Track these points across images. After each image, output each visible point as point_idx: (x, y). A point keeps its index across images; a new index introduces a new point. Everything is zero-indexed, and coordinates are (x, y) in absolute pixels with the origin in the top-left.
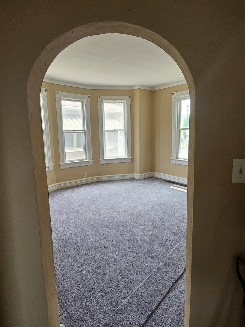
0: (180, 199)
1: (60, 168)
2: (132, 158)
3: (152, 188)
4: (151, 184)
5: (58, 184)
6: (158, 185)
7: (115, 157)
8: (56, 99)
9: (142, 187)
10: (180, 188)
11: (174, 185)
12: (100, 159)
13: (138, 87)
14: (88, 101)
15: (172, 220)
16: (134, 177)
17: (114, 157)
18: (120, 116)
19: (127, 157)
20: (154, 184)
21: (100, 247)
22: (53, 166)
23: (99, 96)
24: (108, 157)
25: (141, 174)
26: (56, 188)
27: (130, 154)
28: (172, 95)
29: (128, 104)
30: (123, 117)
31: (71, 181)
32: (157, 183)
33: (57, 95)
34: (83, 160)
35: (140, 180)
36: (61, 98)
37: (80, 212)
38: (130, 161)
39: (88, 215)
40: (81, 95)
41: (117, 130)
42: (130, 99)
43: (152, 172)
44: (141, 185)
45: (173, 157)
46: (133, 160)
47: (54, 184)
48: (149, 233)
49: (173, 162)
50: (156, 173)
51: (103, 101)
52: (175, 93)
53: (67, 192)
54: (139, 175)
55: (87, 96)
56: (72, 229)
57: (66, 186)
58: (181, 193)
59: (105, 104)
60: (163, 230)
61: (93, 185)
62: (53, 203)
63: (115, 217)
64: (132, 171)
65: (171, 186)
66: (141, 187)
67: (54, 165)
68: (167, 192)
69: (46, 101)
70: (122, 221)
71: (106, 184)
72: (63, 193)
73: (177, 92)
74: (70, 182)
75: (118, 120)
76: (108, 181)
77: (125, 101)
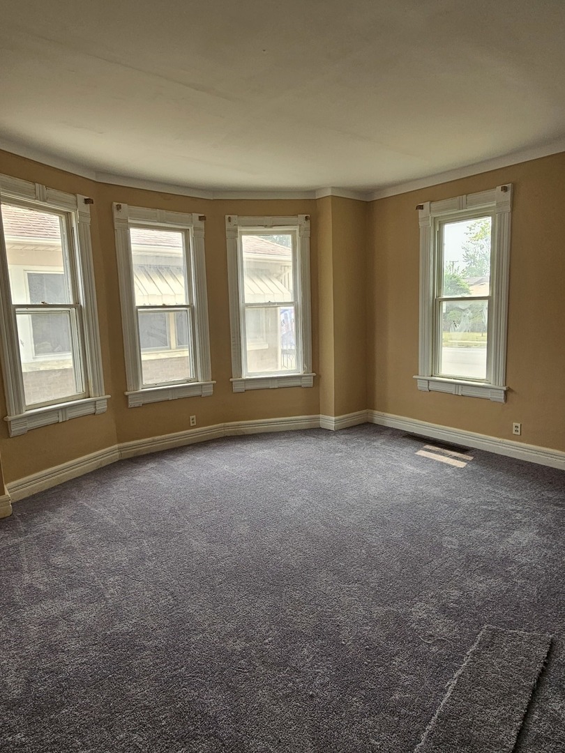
0: (450, 491)
1: (127, 403)
2: (314, 374)
3: (370, 457)
4: (367, 444)
5: (121, 445)
6: (383, 446)
7: (271, 373)
8: (115, 223)
9: (343, 454)
10: (443, 454)
11: (428, 447)
12: (231, 380)
13: (329, 193)
14: (200, 229)
15: (436, 562)
16: (319, 423)
17: (267, 373)
18: (283, 268)
19: (301, 373)
20: (375, 444)
21: (225, 665)
22: (107, 399)
23: (227, 216)
24: (254, 374)
25: (337, 418)
26: (116, 456)
27: (310, 364)
28: (420, 211)
29: (302, 237)
30: (290, 271)
31: (156, 438)
32: (382, 441)
33: (116, 215)
34: (188, 382)
35: (338, 431)
36: (129, 221)
37: (173, 535)
38: (310, 383)
39: (197, 543)
40: (180, 214)
41: (275, 303)
42: (307, 225)
43: (364, 411)
44: (340, 446)
45: (423, 374)
46: (317, 379)
47: (112, 447)
48: (373, 609)
49: (422, 385)
50: (376, 412)
51: (239, 230)
52: (426, 205)
53: (144, 468)
54: (333, 418)
55: (196, 216)
56: (146, 593)
57: (144, 449)
58: (449, 471)
59: (243, 236)
60: (416, 599)
61: (214, 448)
62: (104, 505)
63: (273, 552)
64: (315, 407)
65: (419, 449)
66: (339, 454)
67: (109, 396)
68: (412, 468)
69: (89, 228)
70: (293, 563)
71: (249, 445)
72: (133, 471)
73: (431, 202)
74: (154, 441)
75: (277, 278)
76: (253, 434)
77: (297, 229)
